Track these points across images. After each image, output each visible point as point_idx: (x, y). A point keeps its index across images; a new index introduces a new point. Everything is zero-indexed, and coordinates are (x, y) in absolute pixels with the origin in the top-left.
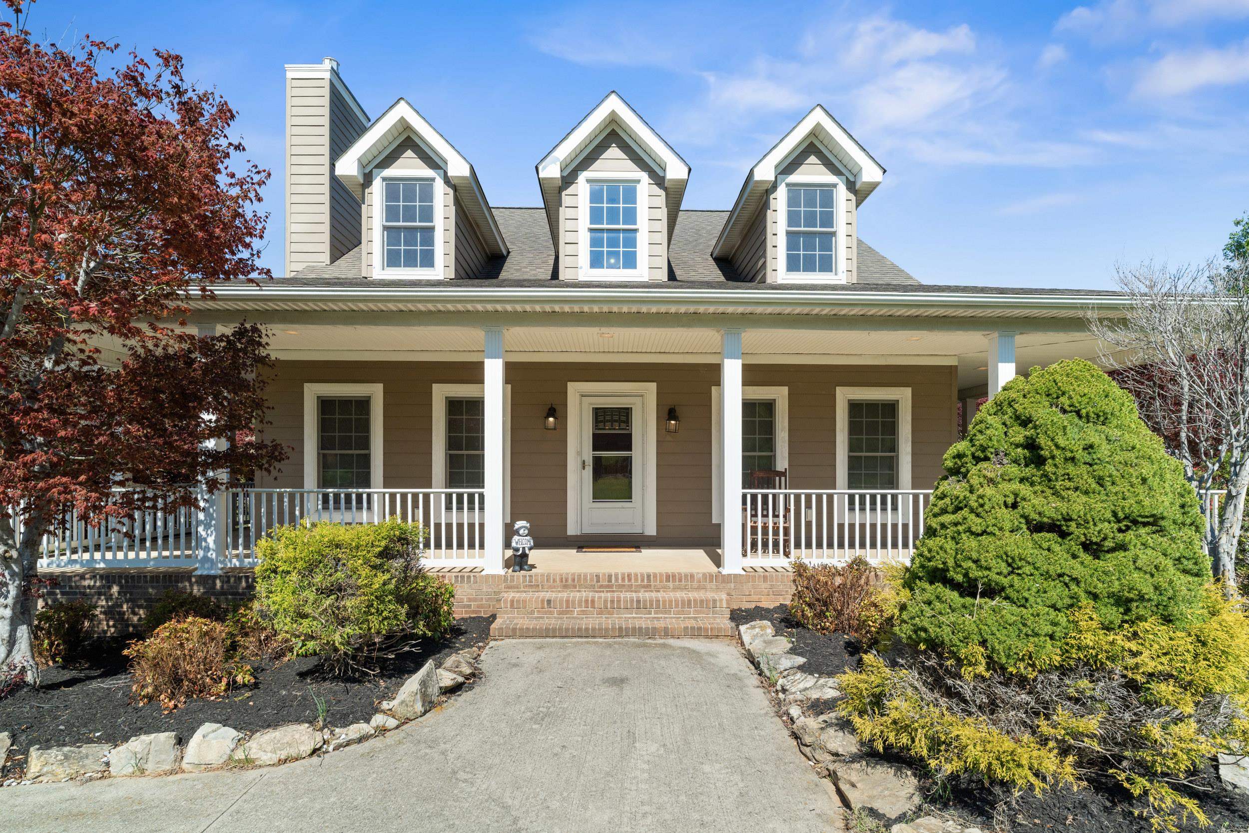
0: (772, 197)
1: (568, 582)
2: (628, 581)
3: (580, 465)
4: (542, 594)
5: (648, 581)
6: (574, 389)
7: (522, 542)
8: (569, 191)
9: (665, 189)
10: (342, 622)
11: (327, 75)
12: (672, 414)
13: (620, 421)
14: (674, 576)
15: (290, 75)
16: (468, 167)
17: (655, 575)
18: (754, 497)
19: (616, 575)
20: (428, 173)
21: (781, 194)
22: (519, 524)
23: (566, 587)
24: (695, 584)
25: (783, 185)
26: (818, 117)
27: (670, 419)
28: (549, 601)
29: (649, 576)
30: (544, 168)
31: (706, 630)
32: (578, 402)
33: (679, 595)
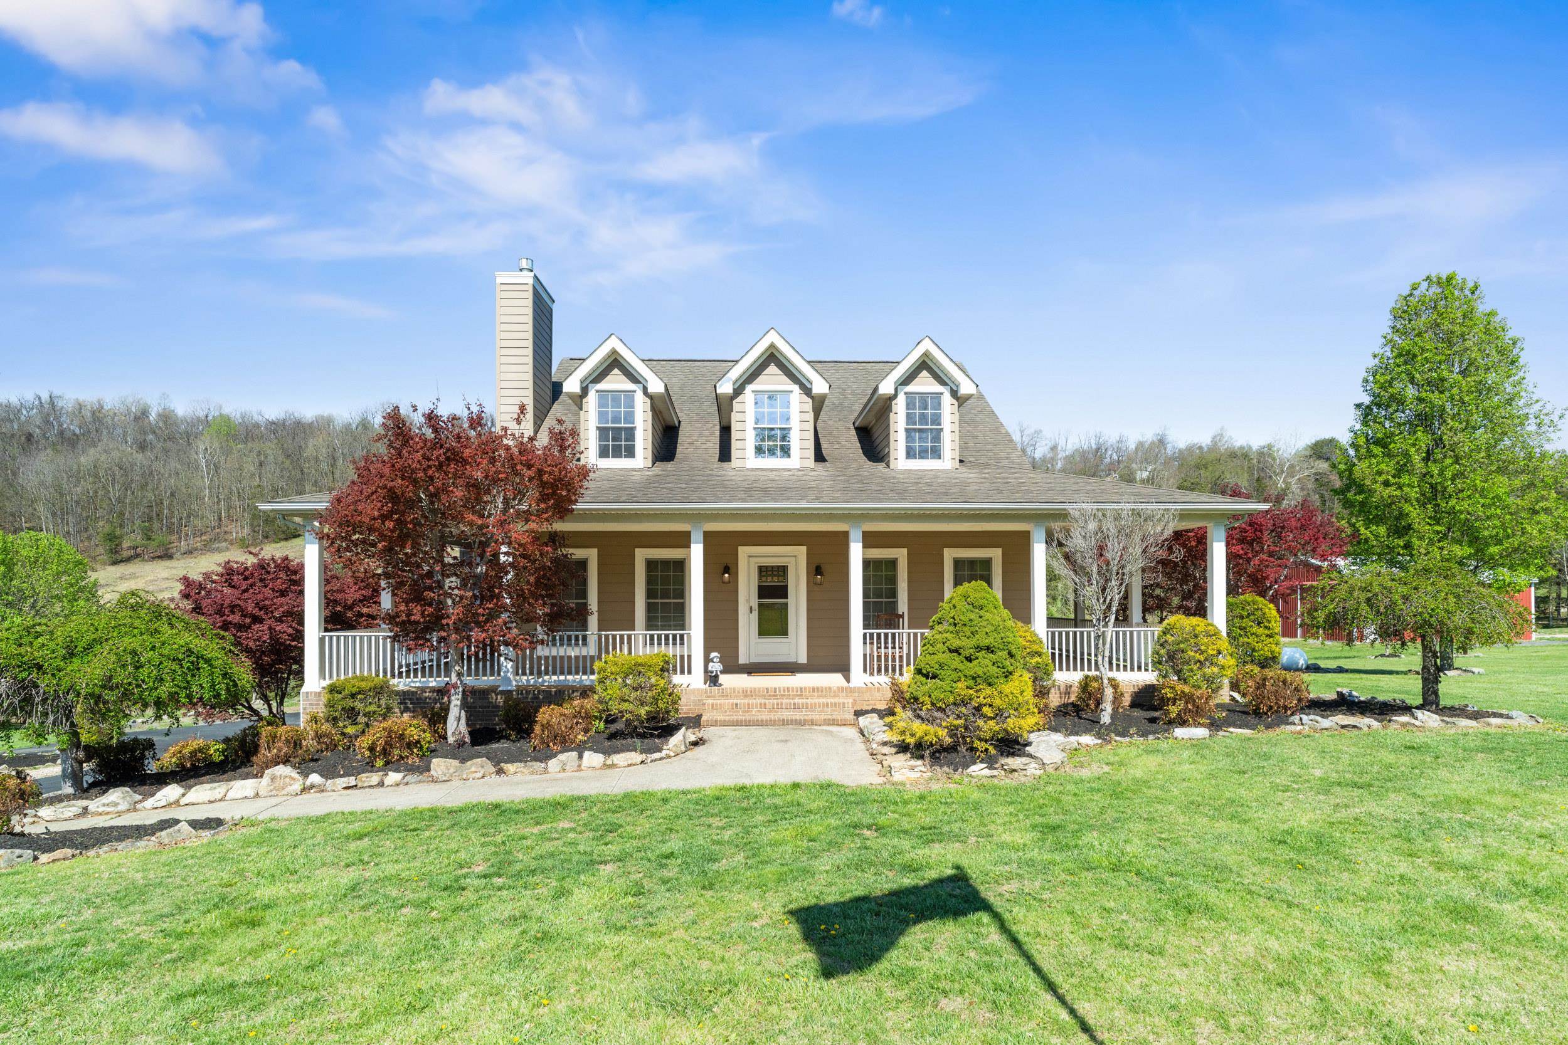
0: (893, 403)
1: (747, 693)
2: (788, 692)
3: (748, 610)
4: (731, 701)
5: (801, 692)
6: (743, 551)
7: (715, 667)
8: (739, 399)
9: (812, 398)
10: (642, 704)
11: (531, 281)
12: (818, 570)
13: (778, 576)
14: (818, 688)
15: (499, 280)
16: (663, 385)
17: (805, 688)
18: (872, 635)
19: (780, 688)
20: (631, 386)
21: (901, 401)
22: (713, 655)
23: (746, 696)
24: (832, 694)
25: (903, 393)
26: (926, 345)
27: (817, 574)
28: (737, 705)
29: (801, 689)
30: (721, 386)
31: (838, 720)
32: (746, 561)
33: (821, 700)
